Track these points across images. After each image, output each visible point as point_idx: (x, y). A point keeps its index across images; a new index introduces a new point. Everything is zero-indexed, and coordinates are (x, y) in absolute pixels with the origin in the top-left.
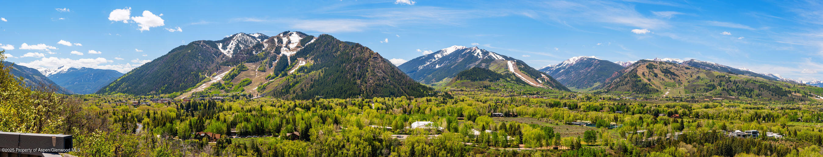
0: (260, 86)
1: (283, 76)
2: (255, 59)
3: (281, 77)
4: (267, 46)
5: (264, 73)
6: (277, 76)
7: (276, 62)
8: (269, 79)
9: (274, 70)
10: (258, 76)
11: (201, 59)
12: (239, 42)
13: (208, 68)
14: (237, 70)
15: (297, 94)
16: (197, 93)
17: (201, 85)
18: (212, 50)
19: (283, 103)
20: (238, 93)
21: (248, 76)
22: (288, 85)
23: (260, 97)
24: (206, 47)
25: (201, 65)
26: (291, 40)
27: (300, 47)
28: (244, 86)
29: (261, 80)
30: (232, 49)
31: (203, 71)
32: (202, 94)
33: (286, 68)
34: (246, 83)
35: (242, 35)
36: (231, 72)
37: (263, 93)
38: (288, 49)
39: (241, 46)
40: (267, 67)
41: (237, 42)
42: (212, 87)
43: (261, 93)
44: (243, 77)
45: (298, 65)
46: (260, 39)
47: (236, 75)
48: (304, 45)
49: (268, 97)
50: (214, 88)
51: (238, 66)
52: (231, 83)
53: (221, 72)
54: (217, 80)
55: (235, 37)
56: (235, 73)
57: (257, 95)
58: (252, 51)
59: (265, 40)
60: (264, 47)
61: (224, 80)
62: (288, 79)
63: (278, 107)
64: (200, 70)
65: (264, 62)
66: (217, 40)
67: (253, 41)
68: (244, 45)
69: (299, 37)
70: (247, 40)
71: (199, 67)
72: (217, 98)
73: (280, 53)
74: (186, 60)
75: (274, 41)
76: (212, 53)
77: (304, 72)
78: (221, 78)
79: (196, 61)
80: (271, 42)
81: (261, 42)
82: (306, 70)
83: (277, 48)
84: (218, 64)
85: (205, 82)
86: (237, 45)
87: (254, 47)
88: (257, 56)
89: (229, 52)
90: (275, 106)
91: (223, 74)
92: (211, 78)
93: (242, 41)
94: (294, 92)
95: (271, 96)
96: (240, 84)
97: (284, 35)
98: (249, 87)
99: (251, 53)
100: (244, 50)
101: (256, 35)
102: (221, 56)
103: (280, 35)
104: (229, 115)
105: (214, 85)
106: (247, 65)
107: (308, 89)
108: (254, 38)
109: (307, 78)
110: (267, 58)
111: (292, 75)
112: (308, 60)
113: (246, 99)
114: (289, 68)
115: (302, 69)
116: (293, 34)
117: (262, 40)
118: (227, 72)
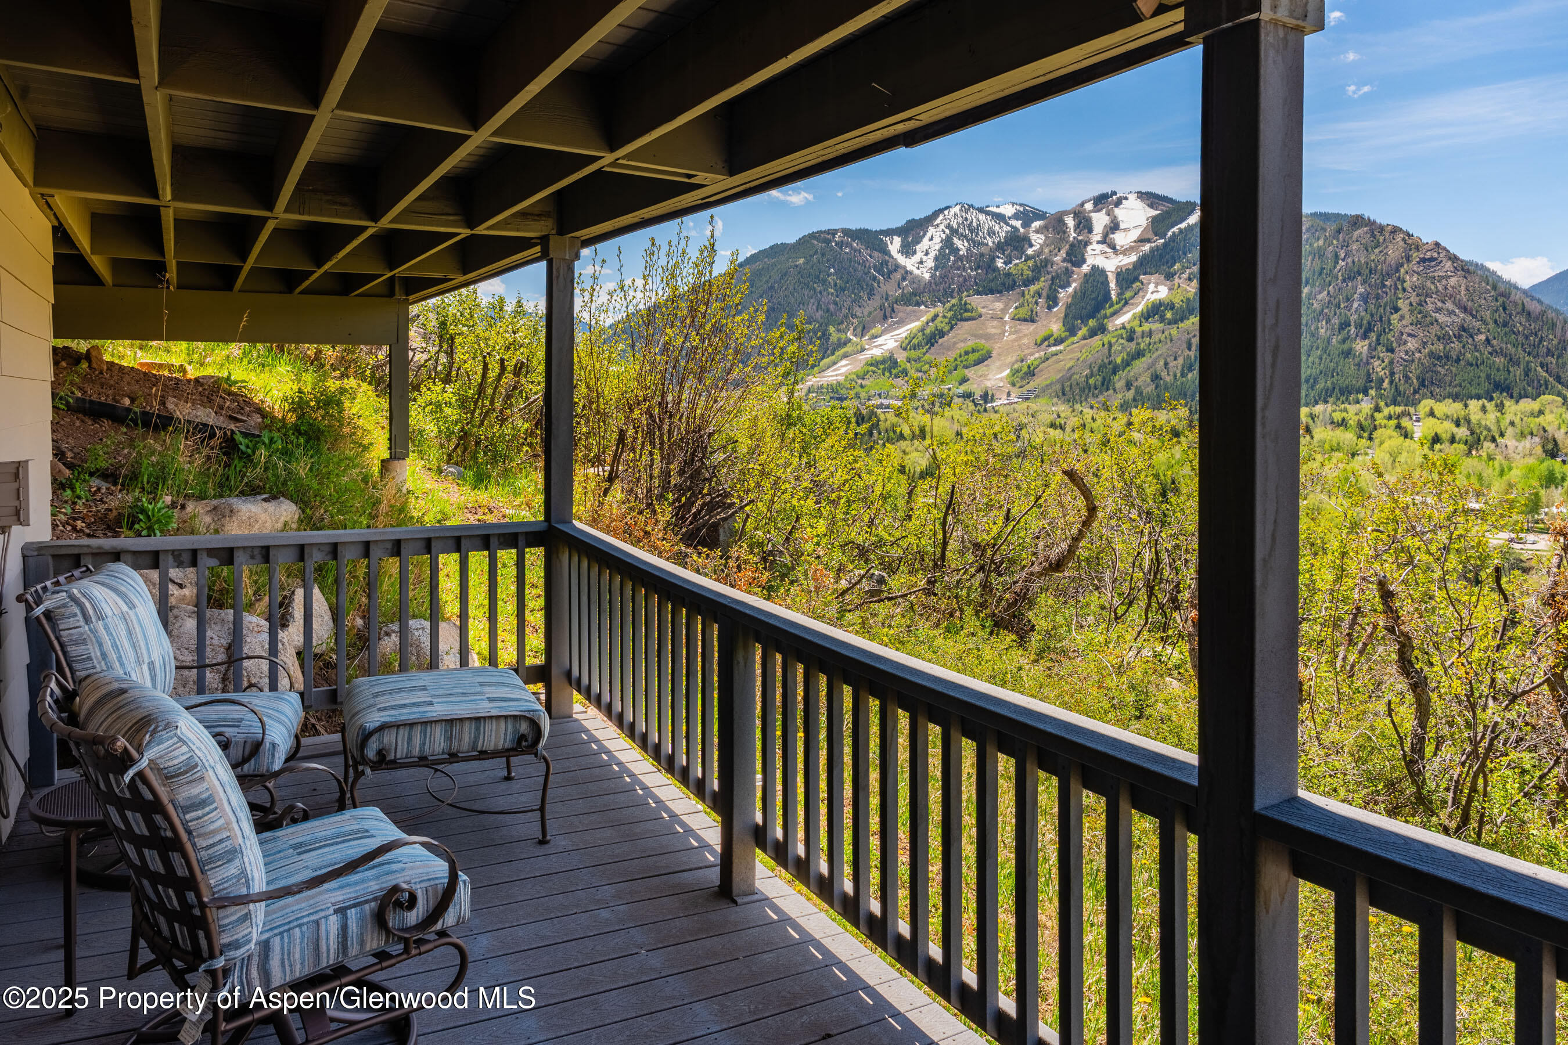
0: (1016, 366)
1: (1093, 333)
2: (1004, 284)
3: (1084, 338)
4: (1041, 242)
5: (1030, 328)
6: (1072, 331)
7: (1070, 290)
8: (1046, 343)
9: (1062, 315)
10: (1013, 337)
11: (835, 285)
12: (954, 232)
13: (858, 311)
14: (944, 317)
15: (1139, 392)
16: (822, 387)
17: (835, 363)
18: (871, 256)
19: (1090, 420)
20: (949, 389)
21: (980, 337)
22: (1110, 363)
23: (1016, 400)
24: (852, 247)
25: (836, 304)
26: (1120, 219)
27: (1149, 241)
28: (966, 367)
29: (1020, 346)
30: (932, 255)
31: (842, 323)
32: (837, 392)
33: (1104, 308)
34: (973, 357)
35: (961, 210)
36: (927, 323)
37: (1027, 387)
38: (1109, 250)
39: (958, 243)
40: (1041, 308)
41: (947, 231)
42: (868, 372)
43: (1021, 387)
44: (965, 340)
45: (1143, 297)
46: (1020, 222)
47: (942, 334)
48: (1163, 235)
49: (1042, 401)
50: (874, 372)
51: (948, 305)
52: (927, 357)
53: (895, 323)
54: (885, 347)
55: (941, 217)
56: (940, 326)
57: (1009, 395)
58: (993, 260)
59: (1037, 224)
60: (1031, 246)
61: (905, 349)
62: (1110, 345)
63: (1073, 431)
64: (830, 318)
65: (1032, 293)
66: (884, 228)
67: (997, 228)
68: (968, 241)
69: (1148, 208)
70: (979, 225)
71: (828, 310)
72: (882, 404)
73: (1084, 261)
74: (791, 287)
75: (1065, 224)
76: (870, 268)
77: (1162, 319)
78: (896, 344)
79: (821, 292)
80: (1054, 228)
81: (1022, 230)
82: (1169, 315)
83: (1072, 245)
84: (887, 299)
85: (845, 356)
86: (947, 243)
87: (1000, 247)
88: (1008, 275)
89: (921, 262)
90: (1062, 428)
91: (903, 332)
92: (864, 342)
93: (961, 230)
94: (1128, 385)
95: (1051, 397)
96: (956, 359)
97: (1095, 204)
98: (981, 369)
99: (990, 266)
100: (968, 257)
101: (1008, 210)
102: (898, 276)
103: (1082, 205)
104: (915, 454)
105: (875, 363)
106: (978, 302)
107: (1175, 376)
108: (1000, 218)
109: (1171, 340)
110: (1042, 279)
111: (1123, 331)
112: (1177, 280)
113: (972, 407)
114: (1111, 310)
115: (1155, 311)
116: (1126, 199)
117: (1026, 224)
118: (915, 325)
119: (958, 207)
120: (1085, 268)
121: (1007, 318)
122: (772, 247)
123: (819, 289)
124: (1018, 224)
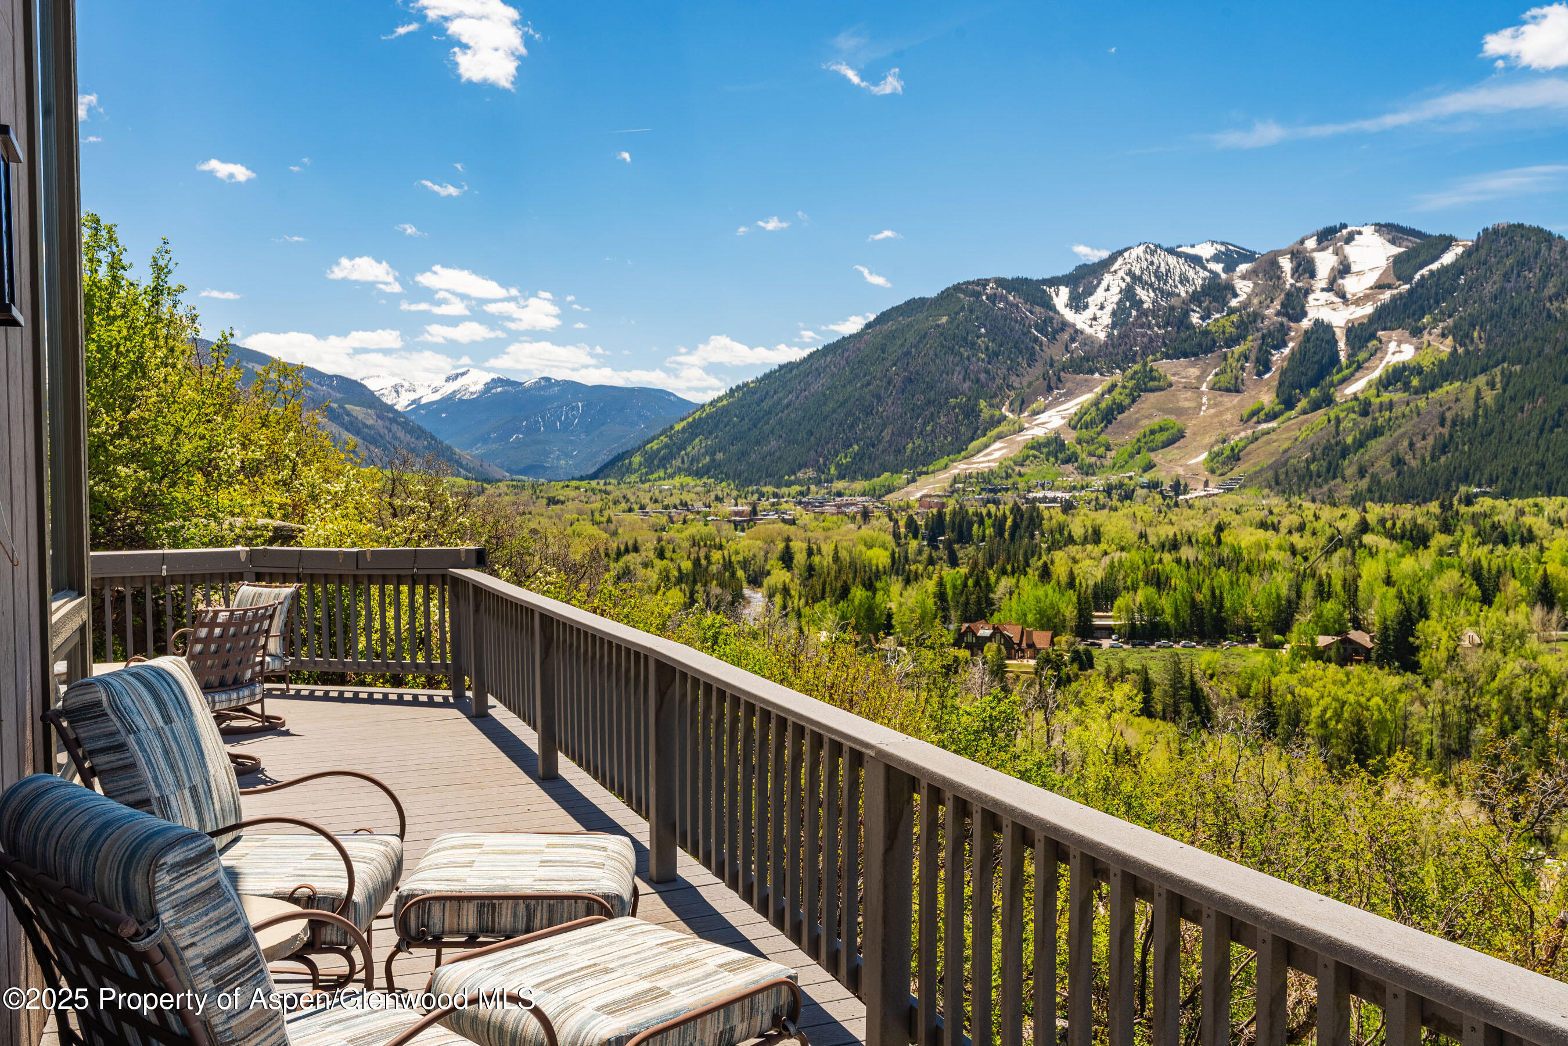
0: (1216, 449)
1: (1315, 406)
2: (1200, 345)
3: (1304, 412)
4: (1248, 290)
5: (1235, 399)
6: (1289, 405)
7: (1286, 351)
8: (1255, 419)
9: (1275, 383)
10: (1212, 411)
11: (987, 349)
12: (1136, 279)
13: (1014, 380)
14: (1124, 387)
15: (1375, 480)
16: (970, 476)
17: (986, 446)
18: (1031, 312)
19: (1311, 518)
20: (1131, 478)
21: (1169, 411)
22: (1338, 444)
23: (1216, 491)
24: (1007, 302)
25: (987, 372)
26: (1351, 259)
27: (1389, 287)
28: (1153, 450)
29: (1221, 423)
30: (1109, 308)
31: (995, 396)
32: (989, 482)
33: (1330, 373)
34: (1161, 437)
35: (1145, 252)
36: (1103, 395)
37: (1230, 475)
38: (1337, 300)
39: (1141, 293)
40: (1248, 374)
41: (1128, 279)
42: (1028, 457)
43: (1222, 475)
44: (1150, 416)
45: (1382, 359)
46: (1221, 265)
47: (1121, 409)
48: (1408, 280)
49: (1249, 492)
50: (1035, 457)
51: (1129, 372)
52: (1103, 438)
53: (1061, 395)
54: (1049, 426)
55: (1120, 261)
56: (1119, 398)
57: (1206, 484)
58: (1186, 314)
59: (1243, 268)
60: (1236, 295)
61: (1074, 428)
62: (1338, 421)
63: (1290, 532)
64: (981, 390)
65: (1236, 356)
66: (1048, 276)
67: (1191, 274)
68: (1154, 291)
69: (1388, 245)
70: (1168, 271)
71: (978, 380)
72: (1045, 497)
73: (1304, 314)
74: (931, 353)
75: (1280, 268)
76: (1030, 326)
77: (1407, 387)
78: (1063, 422)
79: (968, 358)
80: (1266, 273)
81: (1223, 276)
82: (1415, 382)
83: (1289, 295)
84: (1052, 366)
85: (1000, 437)
86: (1128, 293)
87: (1195, 298)
88: (1206, 333)
89: (1095, 319)
90: (1275, 528)
91: (1072, 406)
92: (1022, 420)
93: (1145, 277)
94: (1362, 472)
95: (1261, 488)
96: (1139, 440)
97: (1320, 241)
98: (1172, 452)
99: (1183, 322)
100: (1154, 312)
101: (1205, 251)
102: (1066, 336)
103: (1302, 242)
104: (1088, 562)
105: (1036, 445)
106: (1164, 367)
107: (1423, 460)
108: (1196, 261)
109: (1419, 414)
110: (1250, 338)
111: (1354, 403)
112: (1426, 337)
113: (1159, 500)
114: (1340, 376)
115: (1397, 377)
116: (1360, 233)
117: (1229, 269)
118: (1087, 398)
119: (1142, 248)
120: (1306, 324)
121: (1204, 388)
122: (908, 303)
123: (966, 354)
124: (1218, 268)
